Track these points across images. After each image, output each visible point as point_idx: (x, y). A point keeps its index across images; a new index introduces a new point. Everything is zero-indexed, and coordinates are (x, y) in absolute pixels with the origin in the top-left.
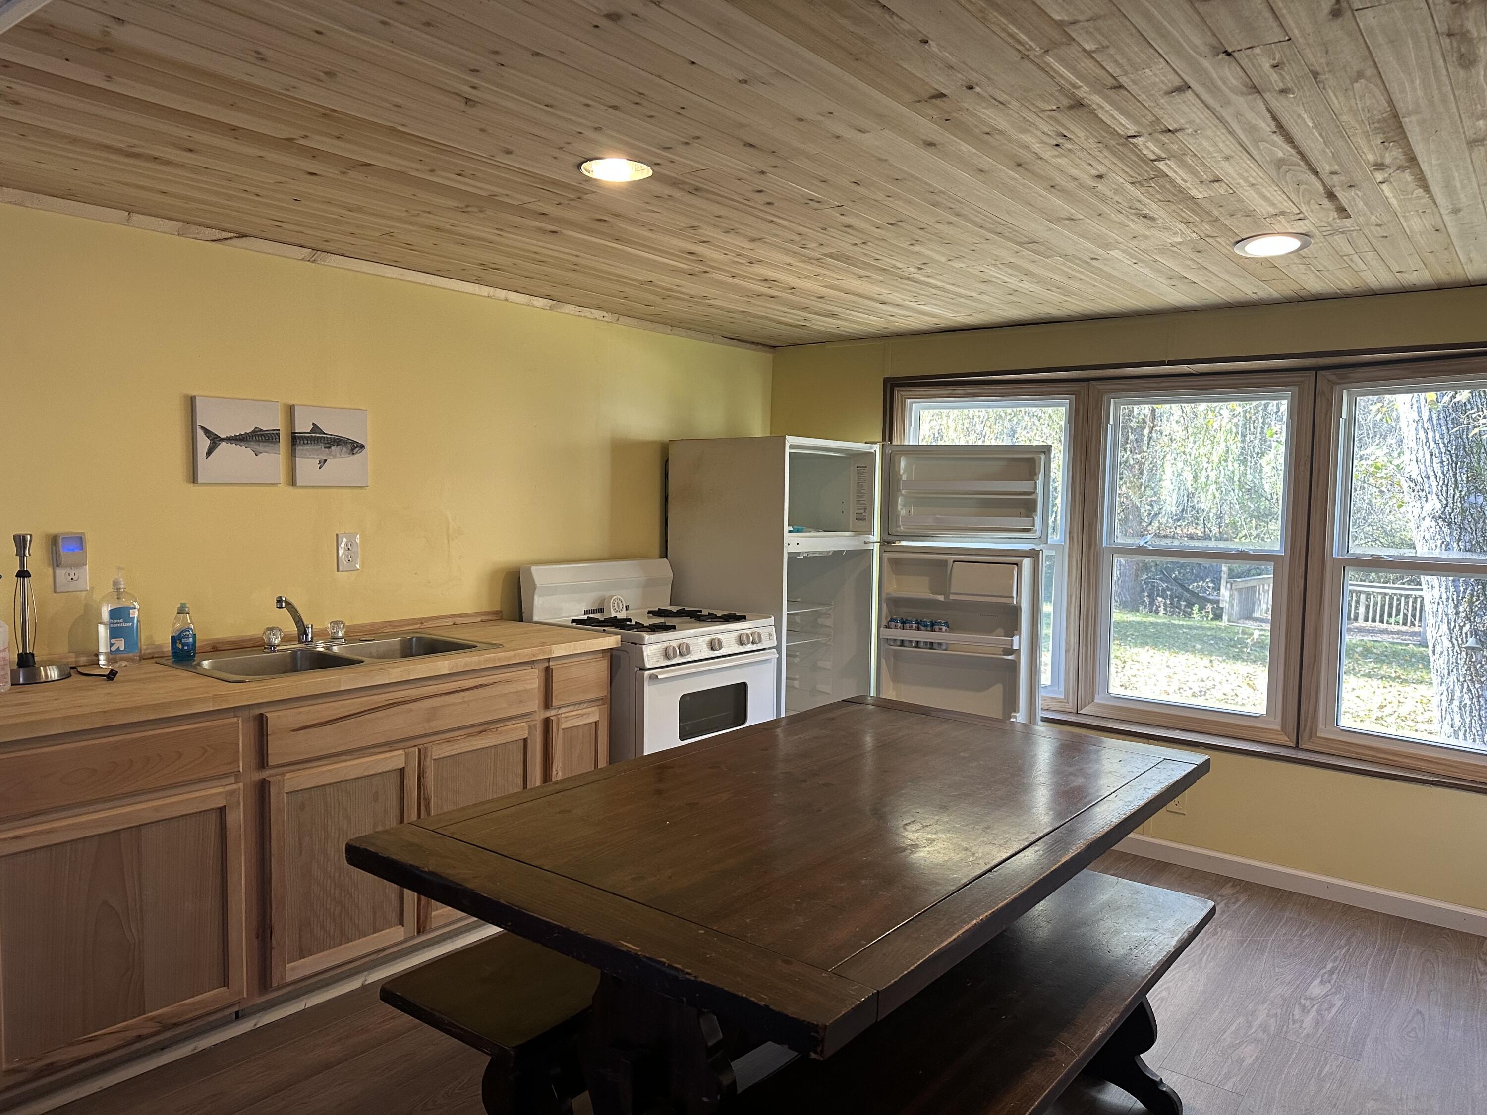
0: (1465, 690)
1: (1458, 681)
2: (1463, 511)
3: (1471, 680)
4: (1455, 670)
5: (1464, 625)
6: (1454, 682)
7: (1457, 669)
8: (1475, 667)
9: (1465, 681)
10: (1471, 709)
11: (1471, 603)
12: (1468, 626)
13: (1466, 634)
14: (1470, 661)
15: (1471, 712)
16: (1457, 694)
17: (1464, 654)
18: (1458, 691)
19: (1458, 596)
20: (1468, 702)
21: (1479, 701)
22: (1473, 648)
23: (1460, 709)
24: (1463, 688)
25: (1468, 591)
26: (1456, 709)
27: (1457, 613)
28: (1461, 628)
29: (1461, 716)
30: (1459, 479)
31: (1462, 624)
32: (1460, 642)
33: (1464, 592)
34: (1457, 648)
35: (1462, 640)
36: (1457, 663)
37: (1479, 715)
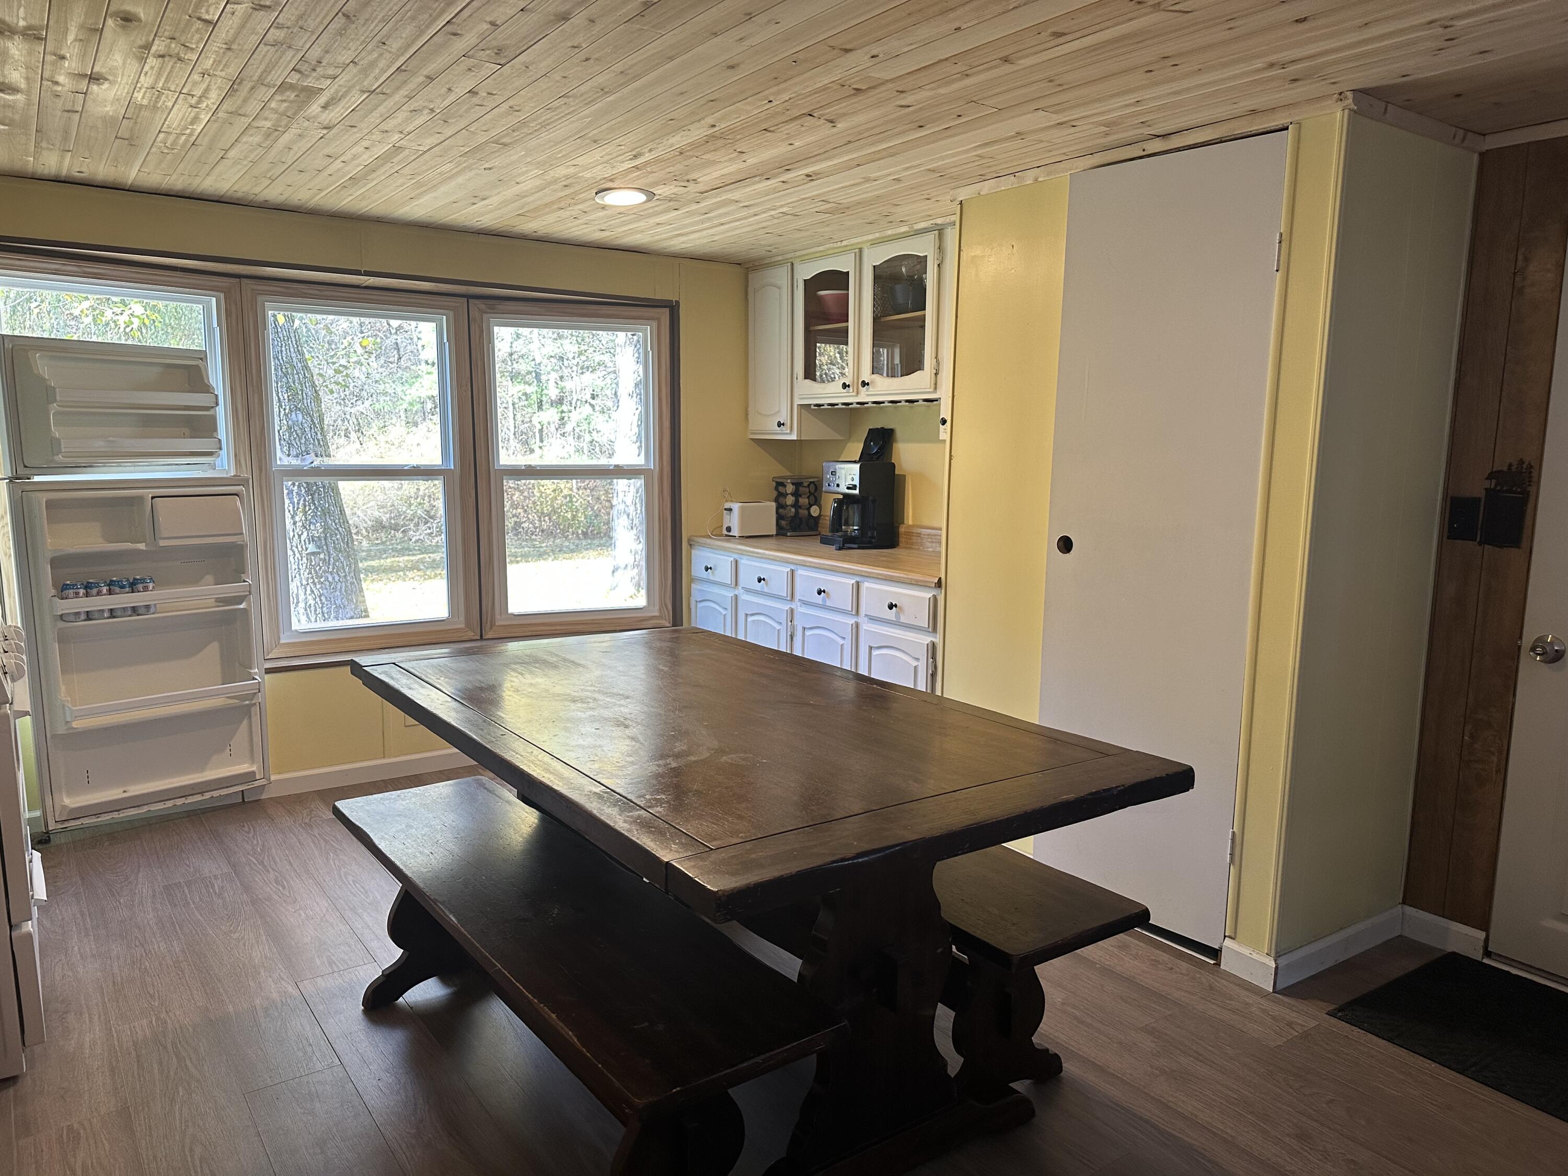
0: (308, 592)
1: (302, 585)
2: (290, 428)
3: (314, 583)
4: (297, 575)
5: (302, 534)
6: (297, 587)
7: (300, 575)
8: (315, 570)
9: (308, 584)
10: (316, 607)
11: (305, 513)
12: (305, 534)
13: (305, 541)
14: (311, 565)
15: (316, 610)
16: (302, 597)
17: (305, 559)
18: (303, 594)
19: (294, 507)
20: (312, 602)
21: (321, 600)
22: (313, 553)
23: (306, 610)
24: (306, 590)
25: (302, 502)
26: (302, 611)
27: (295, 523)
28: (299, 536)
29: (307, 615)
30: (282, 398)
31: (300, 533)
32: (300, 549)
33: (298, 504)
34: (297, 555)
35: (302, 547)
36: (299, 568)
37: (322, 612)
